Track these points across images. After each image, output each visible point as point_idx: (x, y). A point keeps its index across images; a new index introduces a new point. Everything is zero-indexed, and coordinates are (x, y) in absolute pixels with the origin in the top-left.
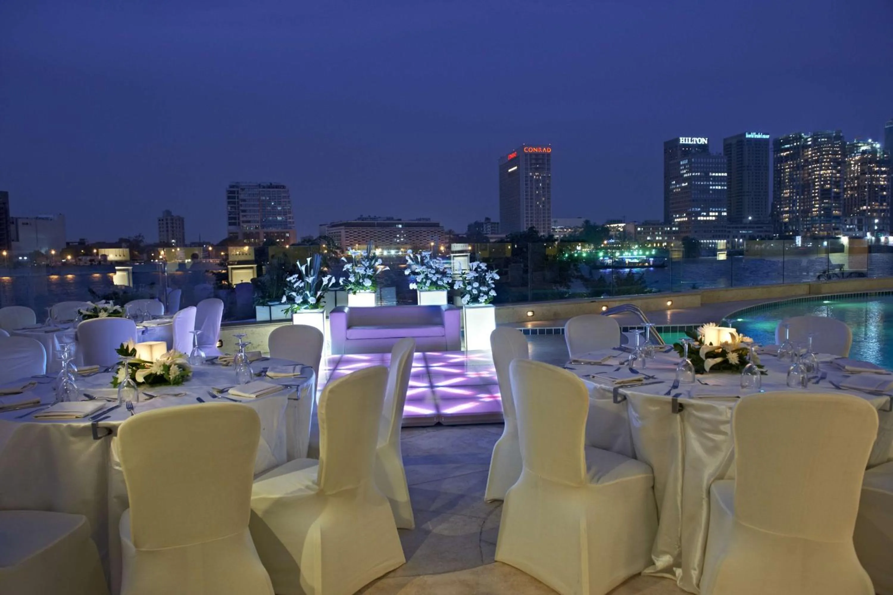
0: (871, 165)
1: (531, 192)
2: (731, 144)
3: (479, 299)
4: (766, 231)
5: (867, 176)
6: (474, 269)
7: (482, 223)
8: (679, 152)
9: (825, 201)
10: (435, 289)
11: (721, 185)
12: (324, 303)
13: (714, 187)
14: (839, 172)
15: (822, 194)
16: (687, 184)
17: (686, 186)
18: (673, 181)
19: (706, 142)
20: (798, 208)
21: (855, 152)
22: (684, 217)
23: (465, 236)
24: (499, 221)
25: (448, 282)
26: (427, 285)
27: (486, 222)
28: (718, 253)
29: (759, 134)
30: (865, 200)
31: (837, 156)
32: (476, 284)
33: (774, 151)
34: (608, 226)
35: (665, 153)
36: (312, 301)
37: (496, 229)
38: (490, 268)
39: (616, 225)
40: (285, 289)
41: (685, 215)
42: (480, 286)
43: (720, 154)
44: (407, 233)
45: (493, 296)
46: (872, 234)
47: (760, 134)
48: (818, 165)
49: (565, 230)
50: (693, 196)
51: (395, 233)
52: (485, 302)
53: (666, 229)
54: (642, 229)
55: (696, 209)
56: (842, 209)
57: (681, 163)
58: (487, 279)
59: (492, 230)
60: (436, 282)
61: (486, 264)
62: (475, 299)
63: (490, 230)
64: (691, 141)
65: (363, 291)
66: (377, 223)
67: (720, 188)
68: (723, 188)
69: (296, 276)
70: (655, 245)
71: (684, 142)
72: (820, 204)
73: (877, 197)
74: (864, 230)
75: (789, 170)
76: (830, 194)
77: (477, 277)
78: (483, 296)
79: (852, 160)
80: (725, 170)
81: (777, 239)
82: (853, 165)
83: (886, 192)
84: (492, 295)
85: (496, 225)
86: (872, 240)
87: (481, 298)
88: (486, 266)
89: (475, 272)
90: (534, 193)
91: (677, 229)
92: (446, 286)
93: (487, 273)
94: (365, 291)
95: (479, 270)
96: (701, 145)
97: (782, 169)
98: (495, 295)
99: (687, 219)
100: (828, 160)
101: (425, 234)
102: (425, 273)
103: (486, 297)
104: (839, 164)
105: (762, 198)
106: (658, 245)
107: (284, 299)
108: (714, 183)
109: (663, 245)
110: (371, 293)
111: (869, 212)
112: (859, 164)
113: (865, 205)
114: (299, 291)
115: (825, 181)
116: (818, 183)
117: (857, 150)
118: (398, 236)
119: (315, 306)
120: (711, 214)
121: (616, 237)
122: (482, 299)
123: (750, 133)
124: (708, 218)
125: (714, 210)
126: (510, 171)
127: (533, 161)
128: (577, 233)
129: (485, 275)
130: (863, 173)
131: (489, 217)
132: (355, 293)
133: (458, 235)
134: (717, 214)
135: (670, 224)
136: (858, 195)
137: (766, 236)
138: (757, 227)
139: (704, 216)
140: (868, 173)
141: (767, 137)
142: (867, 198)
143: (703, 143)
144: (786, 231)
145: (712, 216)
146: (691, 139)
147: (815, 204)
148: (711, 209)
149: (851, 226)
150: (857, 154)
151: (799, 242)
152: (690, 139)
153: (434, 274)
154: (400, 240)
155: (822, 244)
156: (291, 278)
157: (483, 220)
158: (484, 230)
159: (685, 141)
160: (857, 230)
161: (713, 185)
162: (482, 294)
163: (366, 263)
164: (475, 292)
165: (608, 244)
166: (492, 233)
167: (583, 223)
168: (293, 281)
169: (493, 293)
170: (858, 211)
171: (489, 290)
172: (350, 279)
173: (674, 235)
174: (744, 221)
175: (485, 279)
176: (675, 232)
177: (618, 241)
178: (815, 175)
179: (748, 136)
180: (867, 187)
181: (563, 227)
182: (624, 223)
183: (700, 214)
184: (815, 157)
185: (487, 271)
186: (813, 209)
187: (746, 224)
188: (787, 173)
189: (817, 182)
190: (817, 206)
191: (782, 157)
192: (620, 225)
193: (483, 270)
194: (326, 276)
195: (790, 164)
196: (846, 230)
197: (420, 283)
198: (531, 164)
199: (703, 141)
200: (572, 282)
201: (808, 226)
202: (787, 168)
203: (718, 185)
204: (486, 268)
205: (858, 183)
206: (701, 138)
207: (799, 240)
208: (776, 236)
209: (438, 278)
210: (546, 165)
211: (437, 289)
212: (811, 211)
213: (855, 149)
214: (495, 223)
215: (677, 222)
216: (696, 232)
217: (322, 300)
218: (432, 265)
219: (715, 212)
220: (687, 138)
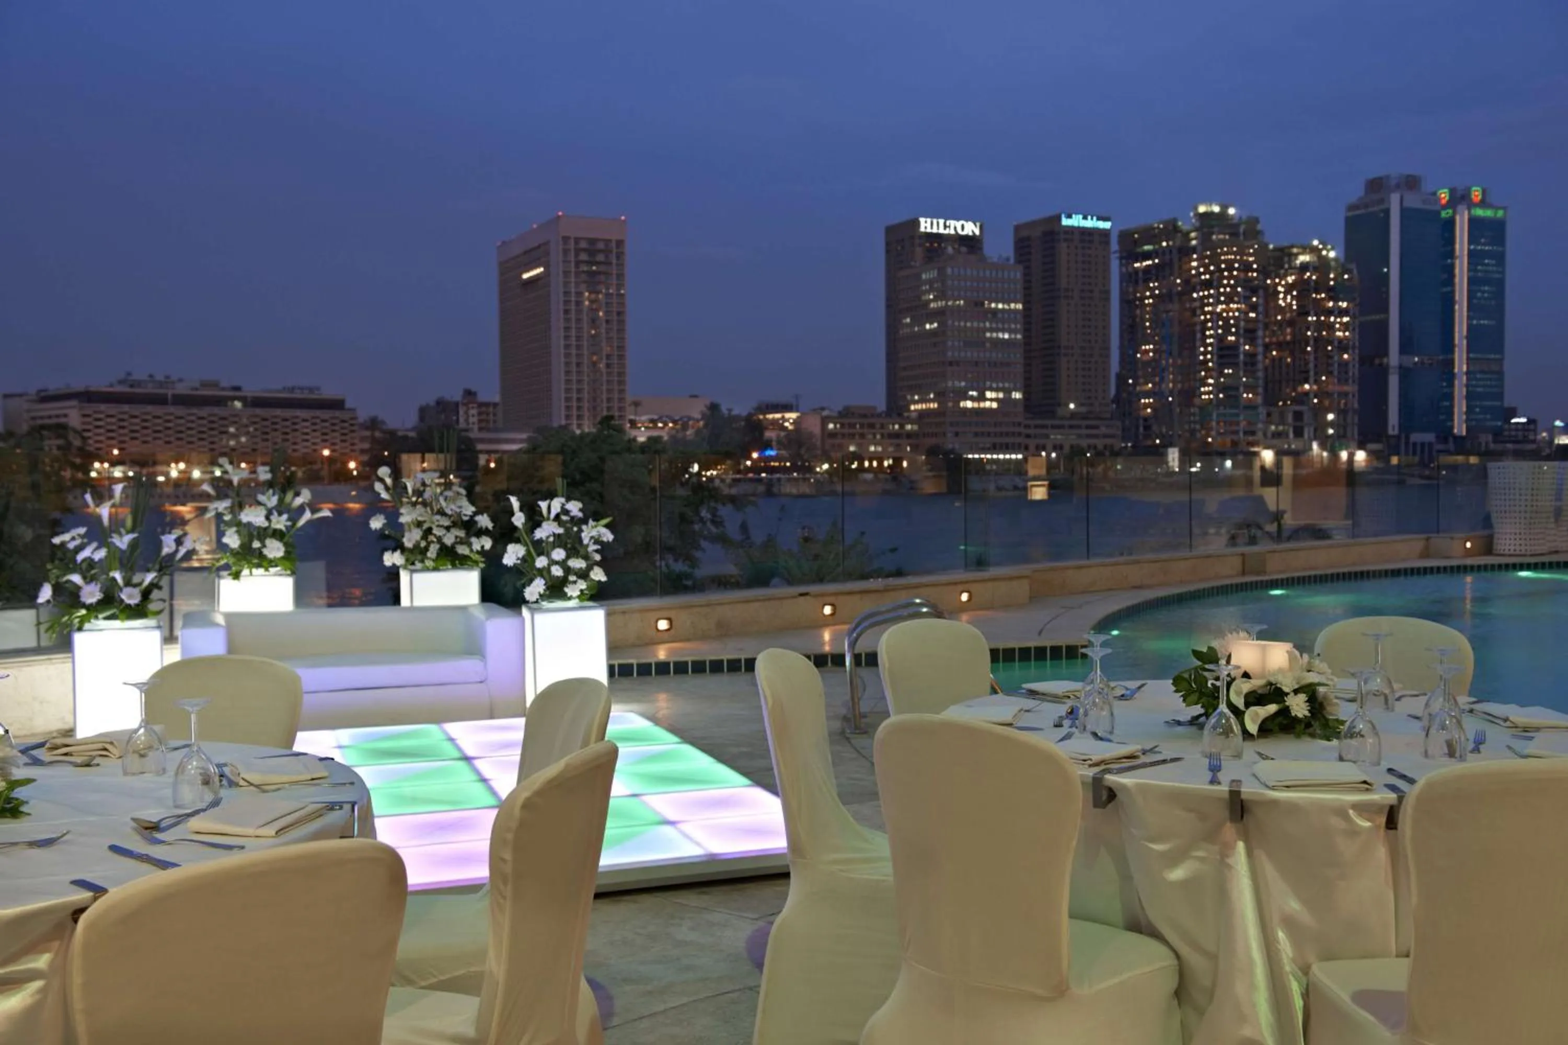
0: (1318, 297)
1: (579, 329)
2: (1028, 238)
3: (566, 590)
4: (1106, 436)
5: (1310, 319)
6: (552, 515)
7: (457, 405)
8: (919, 251)
9: (1226, 371)
10: (450, 567)
11: (1010, 331)
12: (161, 603)
13: (994, 335)
14: (1253, 308)
15: (1221, 357)
16: (936, 325)
17: (935, 329)
18: (905, 318)
19: (977, 232)
20: (1171, 385)
21: (1286, 266)
22: (930, 401)
23: (412, 434)
24: (497, 398)
25: (483, 547)
26: (429, 554)
27: (465, 401)
28: (1030, 483)
29: (1089, 217)
30: (1307, 372)
31: (1250, 274)
32: (558, 554)
33: (1121, 258)
34: (761, 417)
35: (888, 252)
36: (130, 597)
37: (491, 417)
38: (592, 514)
39: (778, 416)
40: (49, 566)
41: (932, 396)
42: (568, 557)
43: (1008, 259)
44: (255, 423)
45: (599, 582)
46: (1323, 446)
47: (1092, 219)
48: (1212, 292)
49: (660, 425)
50: (950, 354)
51: (222, 422)
52: (579, 597)
53: (891, 427)
54: (838, 426)
55: (957, 383)
56: (1260, 390)
57: (924, 276)
58: (586, 541)
59: (480, 421)
60: (453, 547)
61: (580, 505)
62: (556, 590)
63: (475, 419)
64: (945, 227)
65: (261, 571)
66: (174, 396)
67: (1006, 336)
68: (1013, 336)
69: (82, 530)
70: (867, 464)
71: (929, 230)
72: (1217, 379)
73: (1332, 365)
74: (1306, 436)
75: (1151, 301)
76: (1237, 356)
77: (559, 535)
78: (575, 582)
79: (1279, 284)
80: (1018, 296)
81: (1131, 455)
82: (1281, 296)
83: (1348, 353)
84: (597, 579)
85: (491, 409)
86: (1322, 457)
87: (571, 586)
88: (581, 510)
89: (556, 524)
90: (585, 335)
91: (916, 427)
92: (476, 557)
93: (584, 527)
94: (267, 570)
95: (564, 518)
96: (967, 236)
97: (1136, 299)
98: (603, 578)
99: (936, 405)
100: (1232, 282)
101: (307, 427)
102: (425, 526)
103: (582, 585)
104: (1254, 291)
105: (1096, 362)
106: (875, 464)
107: (46, 593)
108: (994, 325)
109: (886, 464)
110: (281, 575)
111: (1315, 397)
112: (1295, 293)
113: (1307, 381)
114: (89, 570)
115: (1227, 328)
116: (1212, 332)
117: (1290, 262)
118: (232, 430)
119: (138, 612)
120: (989, 394)
121: (781, 445)
122: (573, 590)
123: (1069, 216)
124: (982, 405)
125: (994, 385)
126: (525, 276)
127: (584, 257)
128: (688, 433)
129: (581, 531)
130: (1303, 312)
131: (473, 389)
132: (236, 576)
133: (392, 433)
134: (1001, 395)
135: (900, 415)
136: (1293, 360)
137: (1105, 447)
138: (1088, 427)
139: (972, 399)
140: (1312, 313)
141: (1107, 225)
142: (1311, 365)
143: (971, 234)
144: (1147, 437)
145: (991, 400)
146: (945, 223)
147: (1206, 377)
148: (988, 383)
149: (1281, 428)
150: (1290, 271)
151: (1173, 460)
152: (941, 221)
153: (448, 528)
154: (238, 442)
155: (1222, 466)
156: (66, 537)
157: (458, 396)
158: (461, 420)
159: (932, 228)
160: (1291, 435)
161: (991, 330)
162: (572, 578)
163: (269, 499)
164: (557, 571)
165: (759, 459)
166: (480, 429)
167: (705, 409)
168: (71, 546)
169: (598, 575)
170: (1293, 394)
171: (590, 568)
172: (225, 540)
173: (910, 441)
174: (1060, 411)
175: (580, 540)
176: (909, 435)
177: (783, 452)
178: (1205, 314)
179: (1065, 222)
180: (1312, 342)
181: (655, 417)
182: (797, 411)
183: (966, 392)
184: (1204, 273)
185: (584, 521)
186: (1202, 389)
187: (1062, 418)
188: (1148, 309)
189: (1209, 329)
190: (1211, 381)
191: (1136, 270)
192: (787, 415)
193: (573, 518)
194: (170, 533)
195: (1155, 288)
196: (1269, 435)
197: (411, 551)
198: (578, 263)
199: (970, 228)
200: (703, 550)
201: (1192, 426)
202: (1148, 298)
203: (1003, 331)
204: (580, 515)
205: (1293, 334)
206: (967, 221)
207: (1173, 456)
208: (1126, 447)
209: (456, 537)
210: (614, 267)
211: (454, 567)
212: (1198, 393)
213: (1286, 259)
214: (487, 405)
215: (915, 410)
216: (957, 434)
217: (155, 594)
218: (444, 504)
219: (997, 390)
220: (935, 221)
